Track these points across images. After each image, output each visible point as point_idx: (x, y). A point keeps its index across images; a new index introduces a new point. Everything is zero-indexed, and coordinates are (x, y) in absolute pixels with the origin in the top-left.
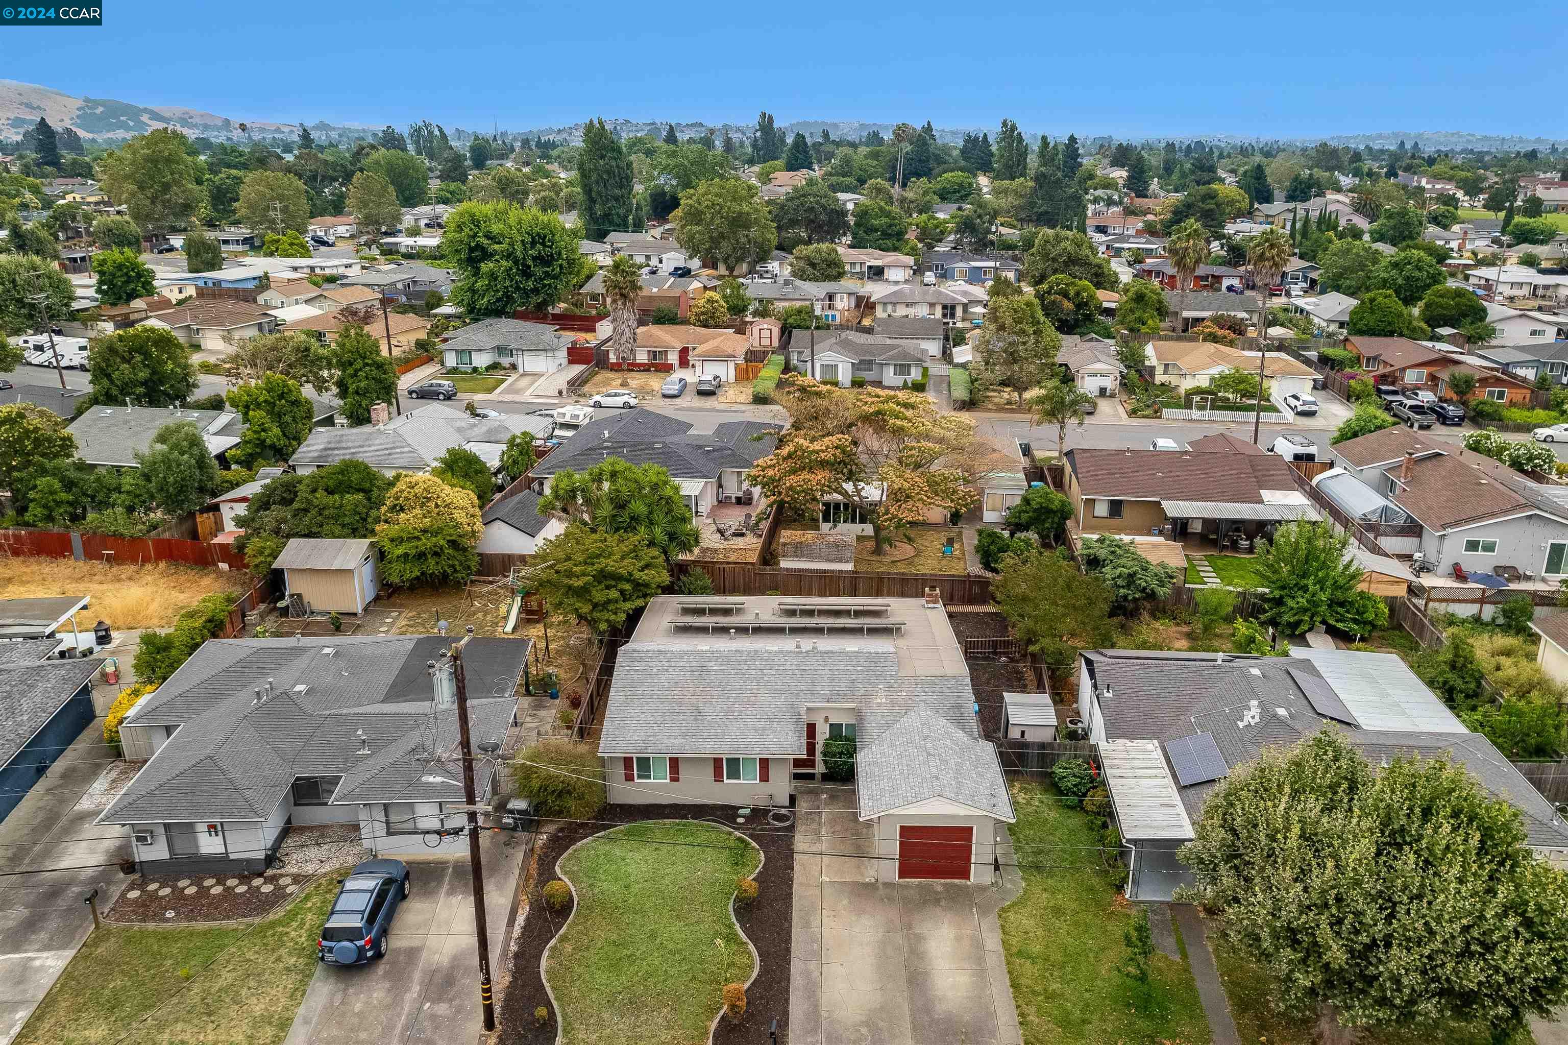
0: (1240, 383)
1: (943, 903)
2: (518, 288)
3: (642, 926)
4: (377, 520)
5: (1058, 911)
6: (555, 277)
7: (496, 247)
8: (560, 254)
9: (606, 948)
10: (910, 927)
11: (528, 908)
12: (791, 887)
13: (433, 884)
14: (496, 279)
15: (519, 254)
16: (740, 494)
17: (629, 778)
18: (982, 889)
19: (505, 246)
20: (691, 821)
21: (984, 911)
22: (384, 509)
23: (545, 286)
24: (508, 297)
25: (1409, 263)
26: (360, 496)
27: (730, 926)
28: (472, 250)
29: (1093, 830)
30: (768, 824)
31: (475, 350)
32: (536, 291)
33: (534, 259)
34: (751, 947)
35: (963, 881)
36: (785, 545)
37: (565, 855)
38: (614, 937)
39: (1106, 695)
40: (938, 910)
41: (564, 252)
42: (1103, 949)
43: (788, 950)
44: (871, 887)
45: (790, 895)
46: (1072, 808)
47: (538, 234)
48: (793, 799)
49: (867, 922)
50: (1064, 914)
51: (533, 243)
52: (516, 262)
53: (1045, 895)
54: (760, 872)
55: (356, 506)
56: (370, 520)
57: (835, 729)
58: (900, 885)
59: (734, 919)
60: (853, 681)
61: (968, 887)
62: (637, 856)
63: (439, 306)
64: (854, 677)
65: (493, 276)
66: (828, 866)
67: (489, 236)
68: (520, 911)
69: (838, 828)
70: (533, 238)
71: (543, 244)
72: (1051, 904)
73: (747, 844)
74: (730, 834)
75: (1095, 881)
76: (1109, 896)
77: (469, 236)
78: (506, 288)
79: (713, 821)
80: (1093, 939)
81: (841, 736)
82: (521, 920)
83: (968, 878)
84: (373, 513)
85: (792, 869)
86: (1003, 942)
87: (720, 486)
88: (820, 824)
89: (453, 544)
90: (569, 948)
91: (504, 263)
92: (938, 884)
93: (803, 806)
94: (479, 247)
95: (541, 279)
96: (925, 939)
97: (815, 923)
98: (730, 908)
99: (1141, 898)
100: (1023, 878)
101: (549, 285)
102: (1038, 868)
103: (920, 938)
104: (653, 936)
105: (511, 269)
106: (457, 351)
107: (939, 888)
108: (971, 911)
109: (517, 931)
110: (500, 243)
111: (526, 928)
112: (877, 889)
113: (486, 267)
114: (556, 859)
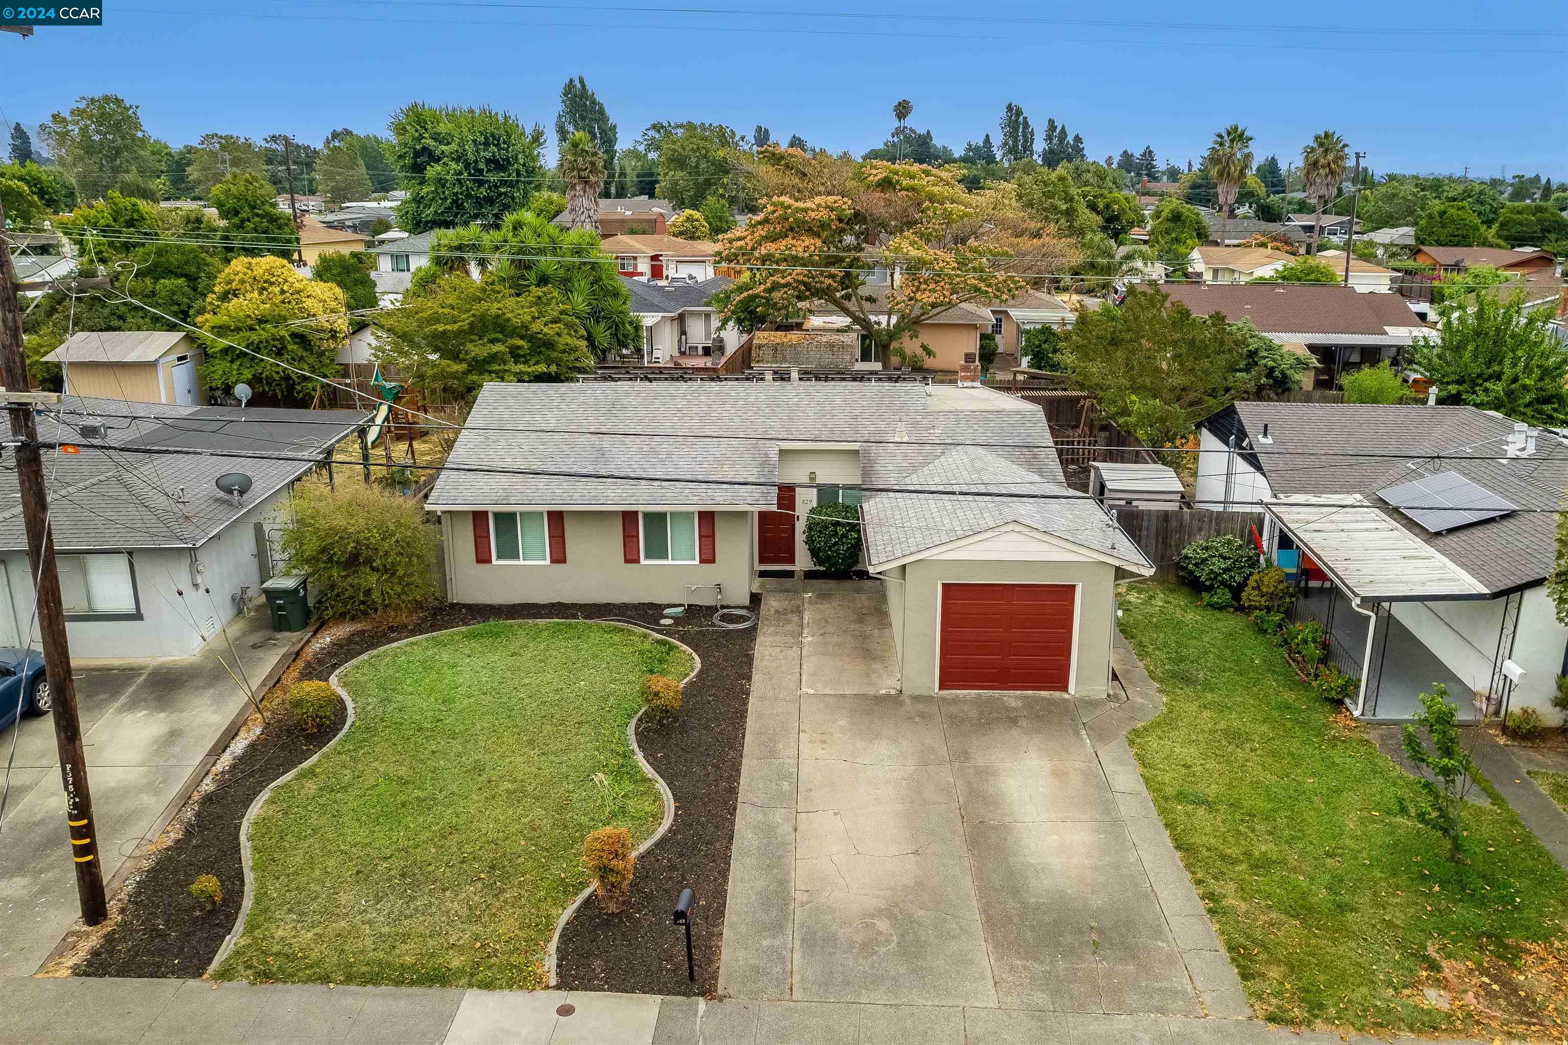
0: (1309, 274)
1: (1023, 723)
2: (469, 196)
3: (459, 755)
4: (202, 311)
5: (1235, 736)
6: (512, 185)
7: (444, 148)
8: (516, 159)
9: (382, 788)
10: (965, 756)
11: (258, 731)
12: (745, 703)
13: (102, 696)
14: (443, 186)
15: (471, 157)
16: (709, 343)
17: (483, 558)
18: (1093, 704)
19: (454, 146)
20: (581, 620)
21: (1101, 734)
22: (210, 297)
23: (500, 194)
24: (458, 207)
25: (1470, 196)
26: (181, 281)
27: (627, 755)
28: (417, 154)
29: (1265, 632)
30: (713, 625)
31: (415, 253)
32: (490, 200)
33: (488, 161)
34: (662, 786)
35: (1057, 694)
36: (760, 347)
37: (354, 662)
38: (403, 771)
39: (1263, 440)
40: (1015, 732)
41: (520, 156)
42: (1338, 791)
43: (733, 791)
44: (893, 700)
45: (741, 715)
46: (1221, 608)
47: (493, 135)
48: (755, 599)
49: (883, 749)
50: (1249, 740)
51: (486, 144)
52: (467, 165)
53: (1206, 714)
54: (691, 683)
55: (174, 293)
56: (191, 312)
57: (827, 493)
58: (943, 699)
59: (635, 746)
60: (855, 418)
61: (1067, 700)
62: (478, 662)
63: (386, 231)
64: (857, 412)
65: (441, 182)
66: (813, 674)
67: (436, 137)
68: (243, 734)
69: (831, 629)
70: (486, 138)
71: (497, 145)
72: (1222, 725)
73: (672, 648)
74: (645, 636)
75: (1289, 697)
76: (1322, 716)
77: (414, 139)
78: (456, 194)
79: (619, 621)
80: (1314, 774)
81: (836, 504)
82: (238, 746)
83: (1065, 688)
84: (198, 304)
85: (749, 679)
86: (1146, 780)
87: (683, 332)
88: (802, 626)
89: (301, 338)
90: (311, 787)
91: (453, 165)
92: (1012, 697)
93: (771, 604)
94: (425, 149)
95: (496, 187)
96: (995, 774)
97: (786, 752)
98: (631, 730)
99: (1381, 715)
100: (1160, 691)
101: (505, 193)
102: (1187, 680)
103: (984, 773)
104: (478, 768)
105: (461, 173)
106: (392, 256)
107: (1013, 703)
108: (1077, 734)
109: (226, 761)
110: (448, 143)
111: (241, 761)
112: (901, 704)
113: (432, 171)
114: (335, 667)
